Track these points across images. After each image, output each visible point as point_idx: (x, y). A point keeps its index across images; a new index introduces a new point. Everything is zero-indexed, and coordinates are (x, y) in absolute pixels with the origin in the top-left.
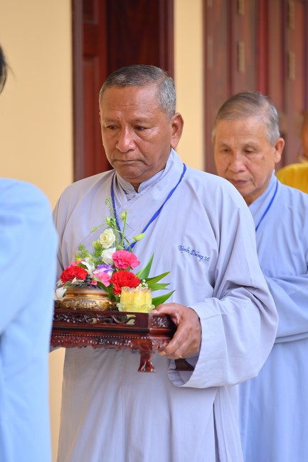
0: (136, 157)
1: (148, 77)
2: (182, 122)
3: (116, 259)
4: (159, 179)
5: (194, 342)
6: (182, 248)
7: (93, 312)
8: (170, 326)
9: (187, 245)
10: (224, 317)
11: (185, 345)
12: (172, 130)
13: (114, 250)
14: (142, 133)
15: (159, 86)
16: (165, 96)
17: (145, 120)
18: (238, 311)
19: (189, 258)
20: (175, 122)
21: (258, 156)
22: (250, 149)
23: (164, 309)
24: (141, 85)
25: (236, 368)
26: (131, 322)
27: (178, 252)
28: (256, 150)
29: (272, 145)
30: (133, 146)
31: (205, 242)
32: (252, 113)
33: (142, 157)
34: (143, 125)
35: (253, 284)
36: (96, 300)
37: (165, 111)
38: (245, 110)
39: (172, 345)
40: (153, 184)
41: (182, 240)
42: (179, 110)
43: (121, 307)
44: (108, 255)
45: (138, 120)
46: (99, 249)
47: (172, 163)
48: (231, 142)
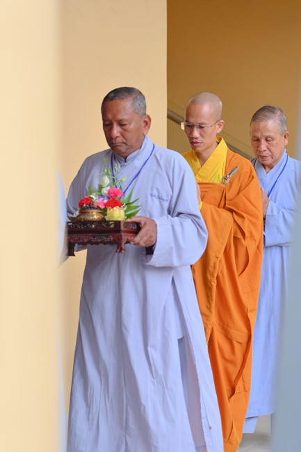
0: (121, 141)
1: (127, 94)
2: (150, 119)
3: (109, 193)
4: (138, 154)
5: (151, 237)
6: (152, 195)
7: (92, 222)
8: (137, 228)
9: (155, 193)
10: (173, 226)
11: (145, 238)
12: (143, 124)
13: (109, 188)
14: (124, 127)
15: (133, 99)
16: (137, 105)
17: (125, 120)
18: (182, 224)
19: (156, 201)
20: (146, 120)
21: (275, 142)
22: (269, 139)
23: (134, 219)
24: (121, 99)
25: (180, 256)
26: (112, 226)
27: (150, 197)
28: (273, 139)
29: (282, 135)
30: (119, 135)
31: (166, 192)
32: (269, 118)
33: (125, 141)
34: (125, 123)
35: (192, 213)
36: (95, 215)
37: (137, 113)
38: (265, 116)
39: (137, 239)
40: (135, 157)
41: (152, 190)
42: (148, 112)
43: (107, 218)
44: (105, 191)
45: (121, 120)
46: (101, 187)
47: (146, 144)
48: (259, 135)
